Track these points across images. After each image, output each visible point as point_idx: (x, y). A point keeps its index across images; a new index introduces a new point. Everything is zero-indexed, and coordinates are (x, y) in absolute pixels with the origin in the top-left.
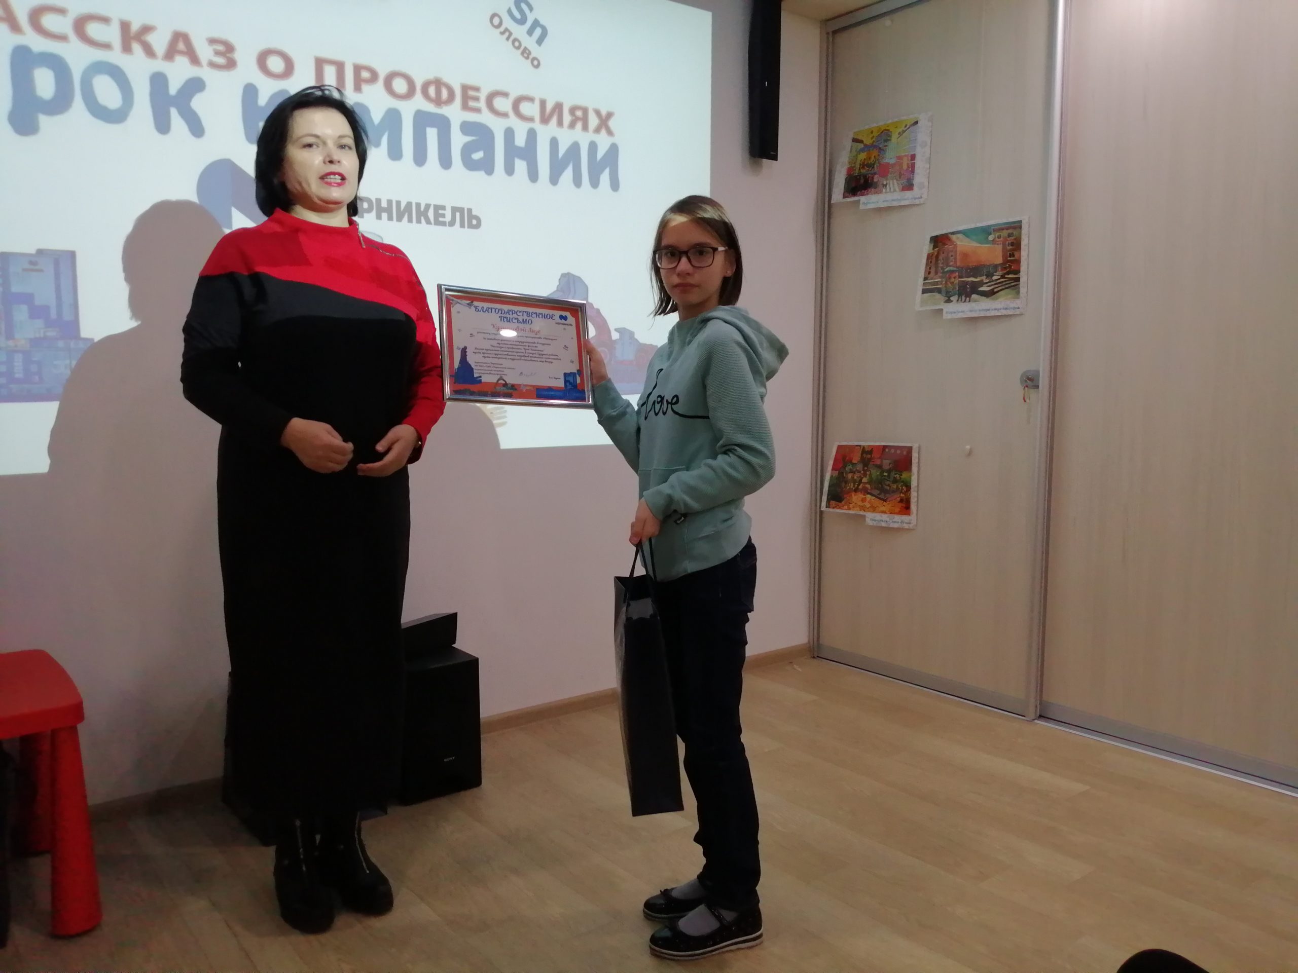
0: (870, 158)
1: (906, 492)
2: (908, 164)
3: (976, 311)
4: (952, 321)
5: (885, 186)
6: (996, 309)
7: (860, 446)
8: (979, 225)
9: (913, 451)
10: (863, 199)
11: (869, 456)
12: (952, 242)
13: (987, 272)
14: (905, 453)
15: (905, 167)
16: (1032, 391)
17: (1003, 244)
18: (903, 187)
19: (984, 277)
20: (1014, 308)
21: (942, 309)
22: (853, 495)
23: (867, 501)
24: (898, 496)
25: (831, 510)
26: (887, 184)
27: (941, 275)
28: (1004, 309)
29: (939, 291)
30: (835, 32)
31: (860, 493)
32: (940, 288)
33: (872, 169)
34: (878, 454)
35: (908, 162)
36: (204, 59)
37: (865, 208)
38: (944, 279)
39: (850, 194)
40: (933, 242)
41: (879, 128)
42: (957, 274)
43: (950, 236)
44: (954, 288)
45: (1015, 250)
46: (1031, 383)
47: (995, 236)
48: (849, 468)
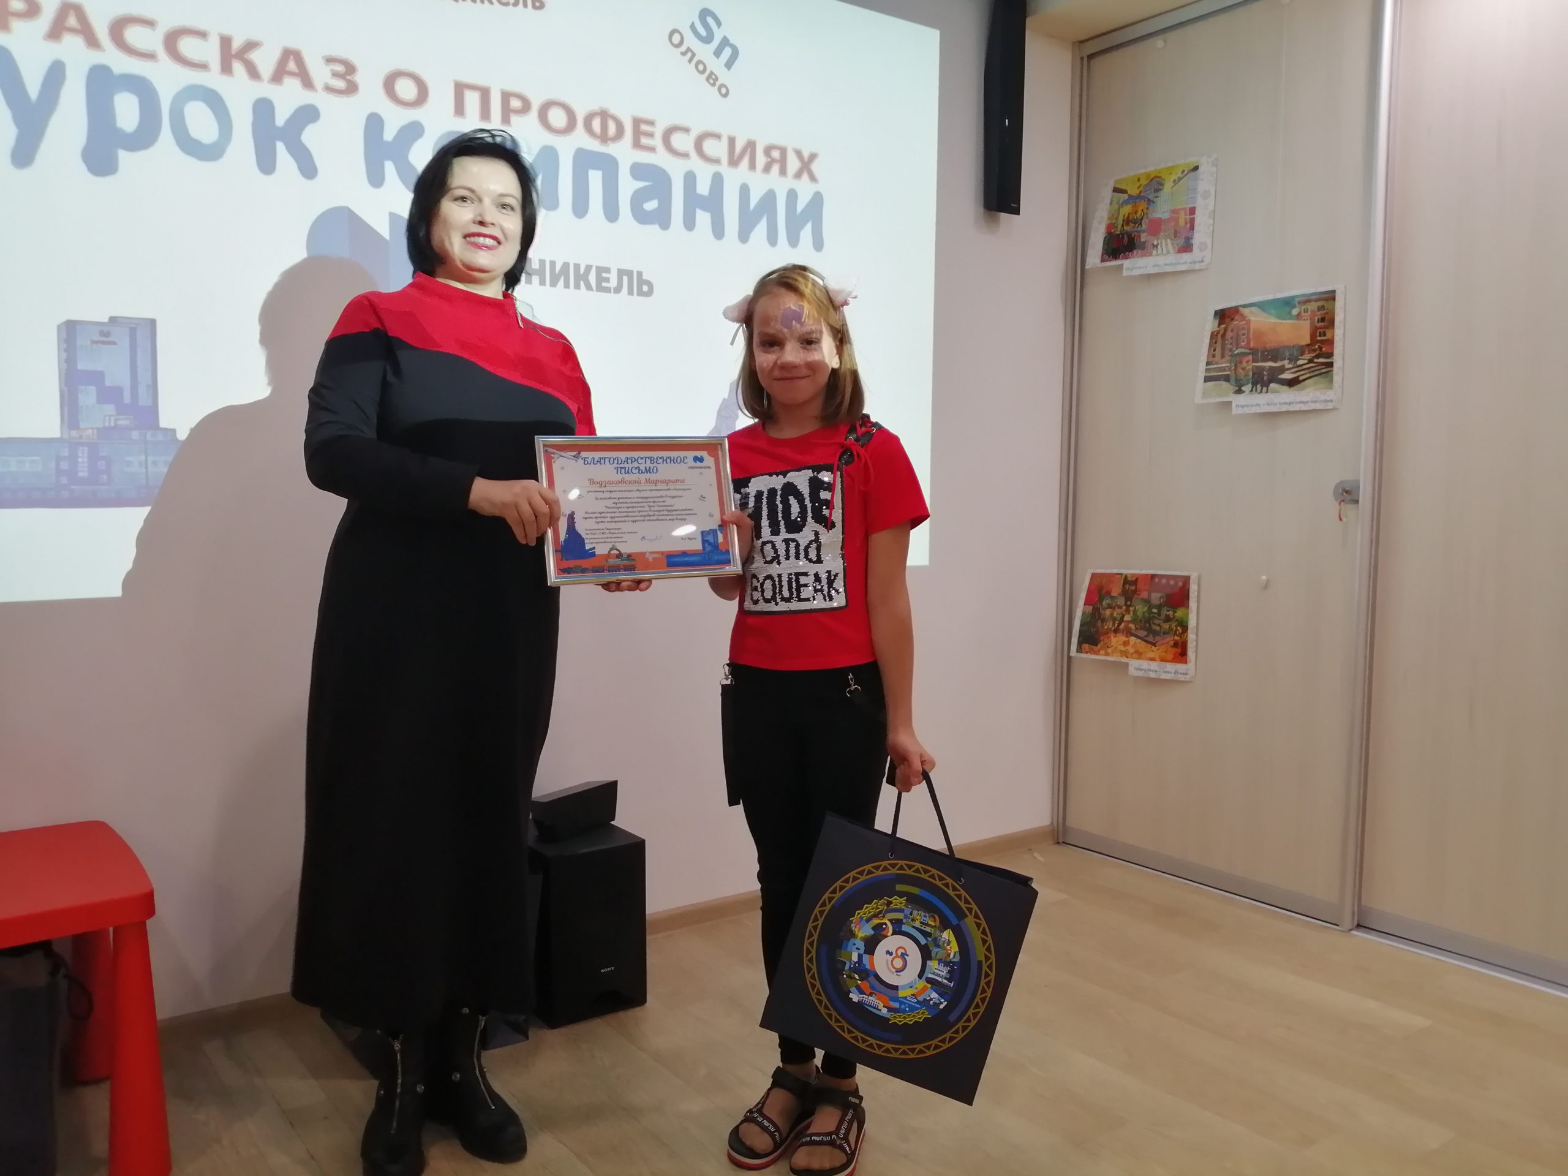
0: (1136, 213)
1: (1181, 634)
2: (1186, 219)
3: (1275, 404)
4: (1243, 416)
5: (1155, 247)
6: (1301, 402)
7: (1121, 574)
8: (1278, 296)
9: (1191, 582)
10: (1126, 263)
11: (1133, 588)
12: (1243, 317)
13: (1290, 355)
14: (1180, 584)
15: (1182, 222)
16: (1351, 506)
17: (1311, 319)
18: (1179, 248)
19: (1286, 362)
20: (1327, 401)
21: (1231, 402)
22: (1112, 637)
23: (1130, 645)
24: (1170, 639)
25: (1083, 655)
26: (1158, 244)
27: (1229, 358)
28: (1312, 402)
29: (1227, 379)
30: (1091, 57)
31: (1121, 634)
32: (1228, 375)
33: (1139, 225)
34: (1145, 584)
35: (1186, 217)
36: (318, 82)
37: (1129, 274)
38: (1233, 364)
39: (1109, 257)
40: (1218, 317)
41: (1148, 175)
42: (1250, 357)
43: (1241, 309)
44: (1247, 375)
45: (1327, 327)
46: (1348, 497)
47: (1301, 309)
48: (1107, 601)
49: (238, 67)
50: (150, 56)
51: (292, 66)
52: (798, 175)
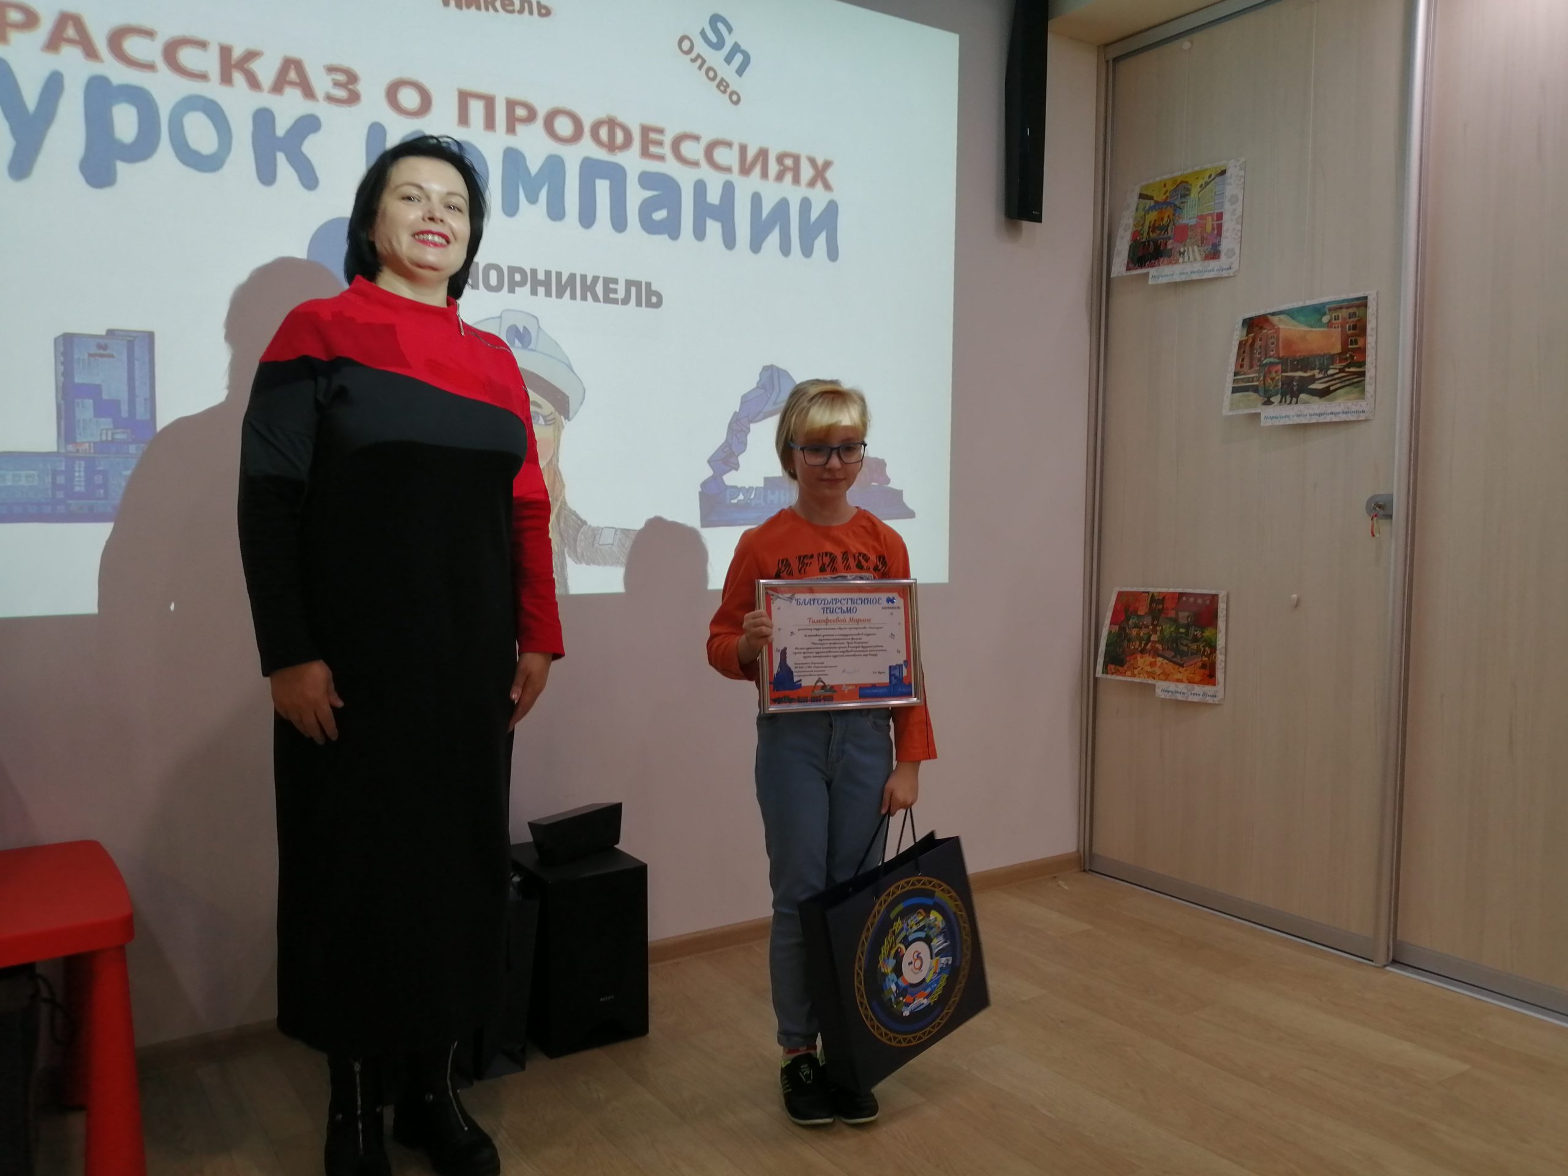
0: (1162, 219)
1: (1210, 654)
2: (1213, 225)
3: (1305, 415)
4: (1272, 428)
5: (1182, 254)
6: (1332, 413)
7: (1148, 593)
8: (1308, 303)
9: (1220, 600)
10: (1152, 271)
11: (1160, 606)
12: (1273, 326)
13: (1320, 364)
14: (1208, 602)
15: (1209, 229)
16: (1382, 522)
17: (1341, 327)
18: (1206, 255)
19: (1316, 372)
20: (1358, 412)
21: (1260, 413)
22: (1139, 658)
23: (1158, 666)
24: (1199, 660)
25: (1109, 676)
26: (1185, 251)
27: (1258, 368)
28: (1343, 412)
29: (1255, 389)
30: (1116, 60)
31: (1148, 655)
32: (1257, 386)
33: (1165, 233)
34: (1172, 603)
35: (1213, 223)
36: (319, 92)
37: (1155, 283)
38: (1262, 374)
39: (1135, 265)
40: (1246, 326)
41: (1174, 180)
42: (1279, 367)
43: (1270, 317)
44: (1276, 386)
45: (1359, 336)
46: (1381, 512)
47: (1331, 317)
48: (1134, 621)
49: (238, 77)
50: (150, 67)
51: (292, 75)
52: (812, 184)
